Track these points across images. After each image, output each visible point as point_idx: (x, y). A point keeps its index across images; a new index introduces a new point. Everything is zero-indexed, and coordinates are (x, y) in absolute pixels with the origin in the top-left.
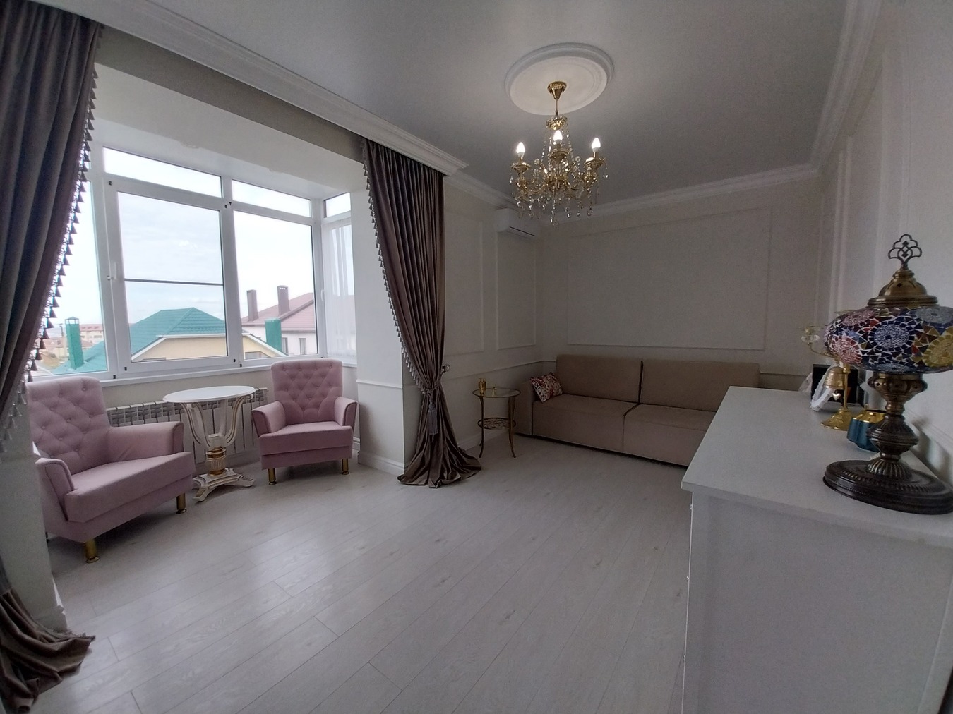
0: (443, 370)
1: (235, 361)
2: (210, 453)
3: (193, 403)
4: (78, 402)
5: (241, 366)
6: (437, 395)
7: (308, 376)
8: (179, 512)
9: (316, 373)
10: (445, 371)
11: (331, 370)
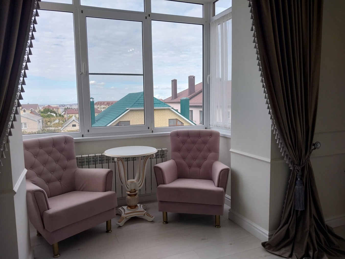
0: (313, 147)
1: (149, 128)
2: (129, 193)
3: (118, 158)
4: (61, 151)
5: (152, 132)
6: (306, 172)
7: (194, 143)
8: (108, 231)
9: (200, 140)
10: (315, 148)
11: (211, 139)
